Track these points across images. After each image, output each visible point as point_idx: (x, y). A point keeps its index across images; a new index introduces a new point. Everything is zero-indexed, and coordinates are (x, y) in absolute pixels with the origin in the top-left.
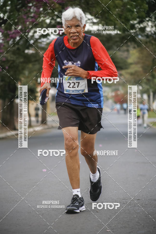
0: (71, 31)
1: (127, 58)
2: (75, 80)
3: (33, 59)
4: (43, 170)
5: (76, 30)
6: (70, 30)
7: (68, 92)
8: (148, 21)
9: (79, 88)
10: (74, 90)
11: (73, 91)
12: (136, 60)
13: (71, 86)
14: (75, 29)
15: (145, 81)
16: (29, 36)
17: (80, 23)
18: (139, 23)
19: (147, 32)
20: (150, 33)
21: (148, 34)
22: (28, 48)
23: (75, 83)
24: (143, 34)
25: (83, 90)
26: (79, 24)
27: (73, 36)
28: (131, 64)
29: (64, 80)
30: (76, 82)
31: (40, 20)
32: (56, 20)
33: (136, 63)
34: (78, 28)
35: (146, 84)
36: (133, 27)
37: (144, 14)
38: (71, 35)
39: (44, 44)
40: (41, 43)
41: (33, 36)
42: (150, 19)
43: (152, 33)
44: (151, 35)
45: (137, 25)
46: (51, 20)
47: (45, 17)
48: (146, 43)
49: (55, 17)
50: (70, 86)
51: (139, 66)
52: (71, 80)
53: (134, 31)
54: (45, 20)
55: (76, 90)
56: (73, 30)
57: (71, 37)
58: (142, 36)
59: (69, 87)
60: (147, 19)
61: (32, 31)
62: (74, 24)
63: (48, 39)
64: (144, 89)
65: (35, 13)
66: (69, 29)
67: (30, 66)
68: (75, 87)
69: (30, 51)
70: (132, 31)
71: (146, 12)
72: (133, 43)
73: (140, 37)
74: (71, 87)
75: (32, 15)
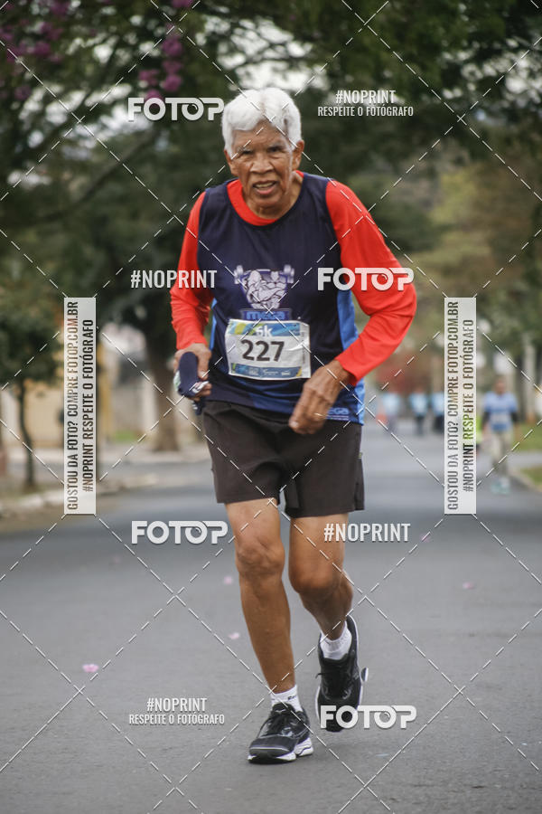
0: (252, 165)
1: (427, 204)
2: (270, 335)
3: (42, 212)
4: (86, 667)
5: (271, 164)
6: (248, 164)
7: (243, 373)
8: (515, 51)
9: (281, 364)
10: (264, 368)
11: (260, 371)
12: (465, 213)
13: (254, 354)
14: (266, 161)
15: (502, 296)
16: (23, 115)
17: (283, 139)
18: (480, 59)
19: (509, 97)
20: (522, 103)
21: (513, 104)
22: (19, 165)
23: (269, 343)
24: (496, 107)
25: (295, 371)
26: (279, 141)
27: (260, 183)
28: (445, 228)
29: (230, 332)
30: (273, 343)
31: (71, 50)
32: (135, 47)
33: (466, 227)
34: (276, 156)
35: (508, 310)
36: (452, 76)
37: (498, 23)
38: (254, 179)
39: (86, 148)
40: (73, 143)
41: (41, 114)
42: (524, 42)
43: (531, 102)
44: (526, 111)
45: (468, 69)
46: (116, 47)
47: (92, 36)
48: (508, 141)
49: (131, 39)
50: (250, 355)
51: (478, 236)
52: (255, 334)
53: (458, 93)
54: (91, 48)
55: (270, 369)
56: (260, 163)
57: (254, 186)
58: (490, 113)
59: (245, 356)
60: (512, 43)
61: (38, 95)
62: (262, 144)
63: (104, 127)
64: (498, 331)
65: (47, 18)
66: (246, 161)
67: (31, 236)
68: (268, 359)
69: (29, 178)
70: (448, 94)
71: (506, 14)
72: (453, 143)
73: (482, 116)
74: (252, 359)
75: (38, 27)
